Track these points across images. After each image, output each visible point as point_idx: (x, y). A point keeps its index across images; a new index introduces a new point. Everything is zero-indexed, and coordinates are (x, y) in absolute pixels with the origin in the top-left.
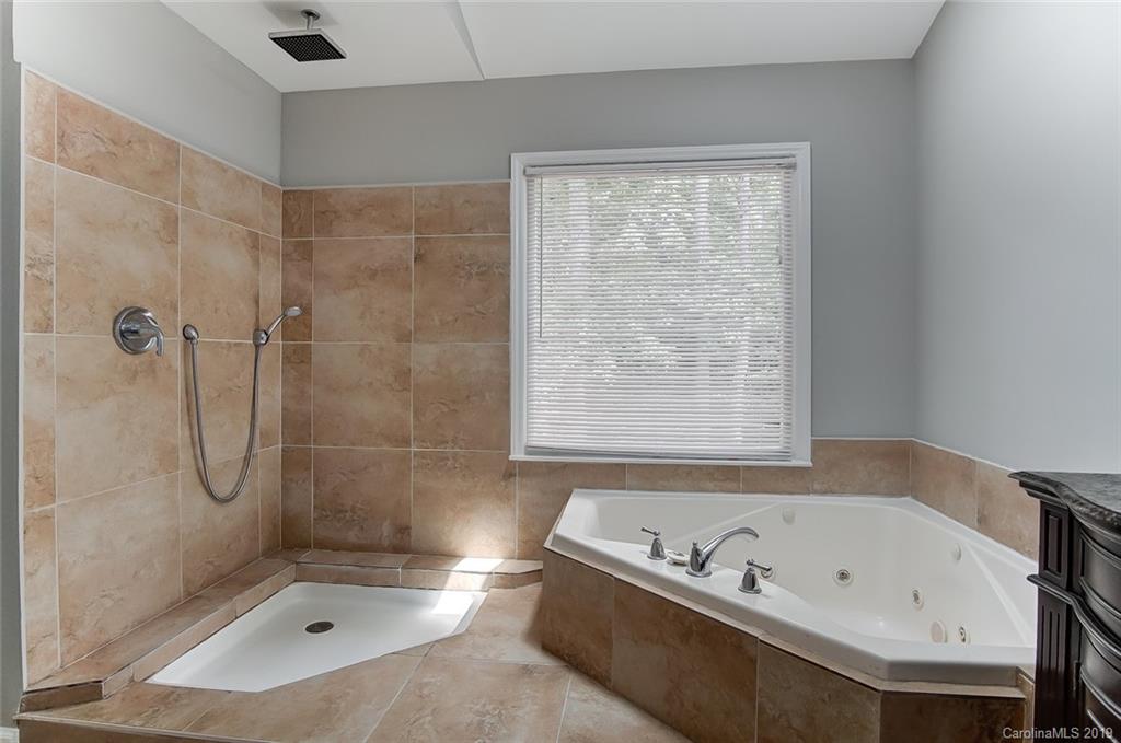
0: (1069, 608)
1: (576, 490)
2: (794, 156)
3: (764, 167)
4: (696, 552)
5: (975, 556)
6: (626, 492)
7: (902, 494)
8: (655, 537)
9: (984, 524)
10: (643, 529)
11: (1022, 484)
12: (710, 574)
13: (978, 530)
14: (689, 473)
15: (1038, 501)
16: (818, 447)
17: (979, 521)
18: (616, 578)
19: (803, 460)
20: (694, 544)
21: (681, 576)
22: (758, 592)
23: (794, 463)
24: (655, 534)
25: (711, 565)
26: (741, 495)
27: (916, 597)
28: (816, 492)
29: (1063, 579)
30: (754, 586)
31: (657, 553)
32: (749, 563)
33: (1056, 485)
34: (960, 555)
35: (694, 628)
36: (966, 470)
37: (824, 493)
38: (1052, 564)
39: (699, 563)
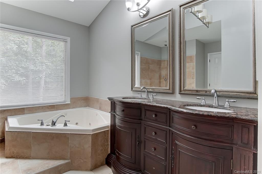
0: (114, 114)
1: (8, 117)
2: (67, 40)
3: (60, 41)
4: (53, 122)
5: (100, 114)
6: (25, 115)
7: (87, 106)
8: (41, 121)
9: (100, 109)
10: (38, 120)
11: (109, 99)
12: (56, 125)
13: (100, 110)
14: (42, 108)
15: (110, 101)
16: (71, 99)
17: (100, 108)
18: (32, 132)
19: (69, 102)
20: (53, 120)
21: (50, 127)
22: (67, 126)
23: (67, 103)
24: (42, 120)
25: (56, 124)
26: (55, 111)
27: (90, 124)
28: (71, 108)
29: (113, 111)
30: (66, 125)
31: (42, 124)
32: (65, 121)
33: (113, 98)
34: (97, 114)
35: (55, 136)
36: (97, 100)
37: (73, 108)
38: (112, 110)
39: (54, 124)
